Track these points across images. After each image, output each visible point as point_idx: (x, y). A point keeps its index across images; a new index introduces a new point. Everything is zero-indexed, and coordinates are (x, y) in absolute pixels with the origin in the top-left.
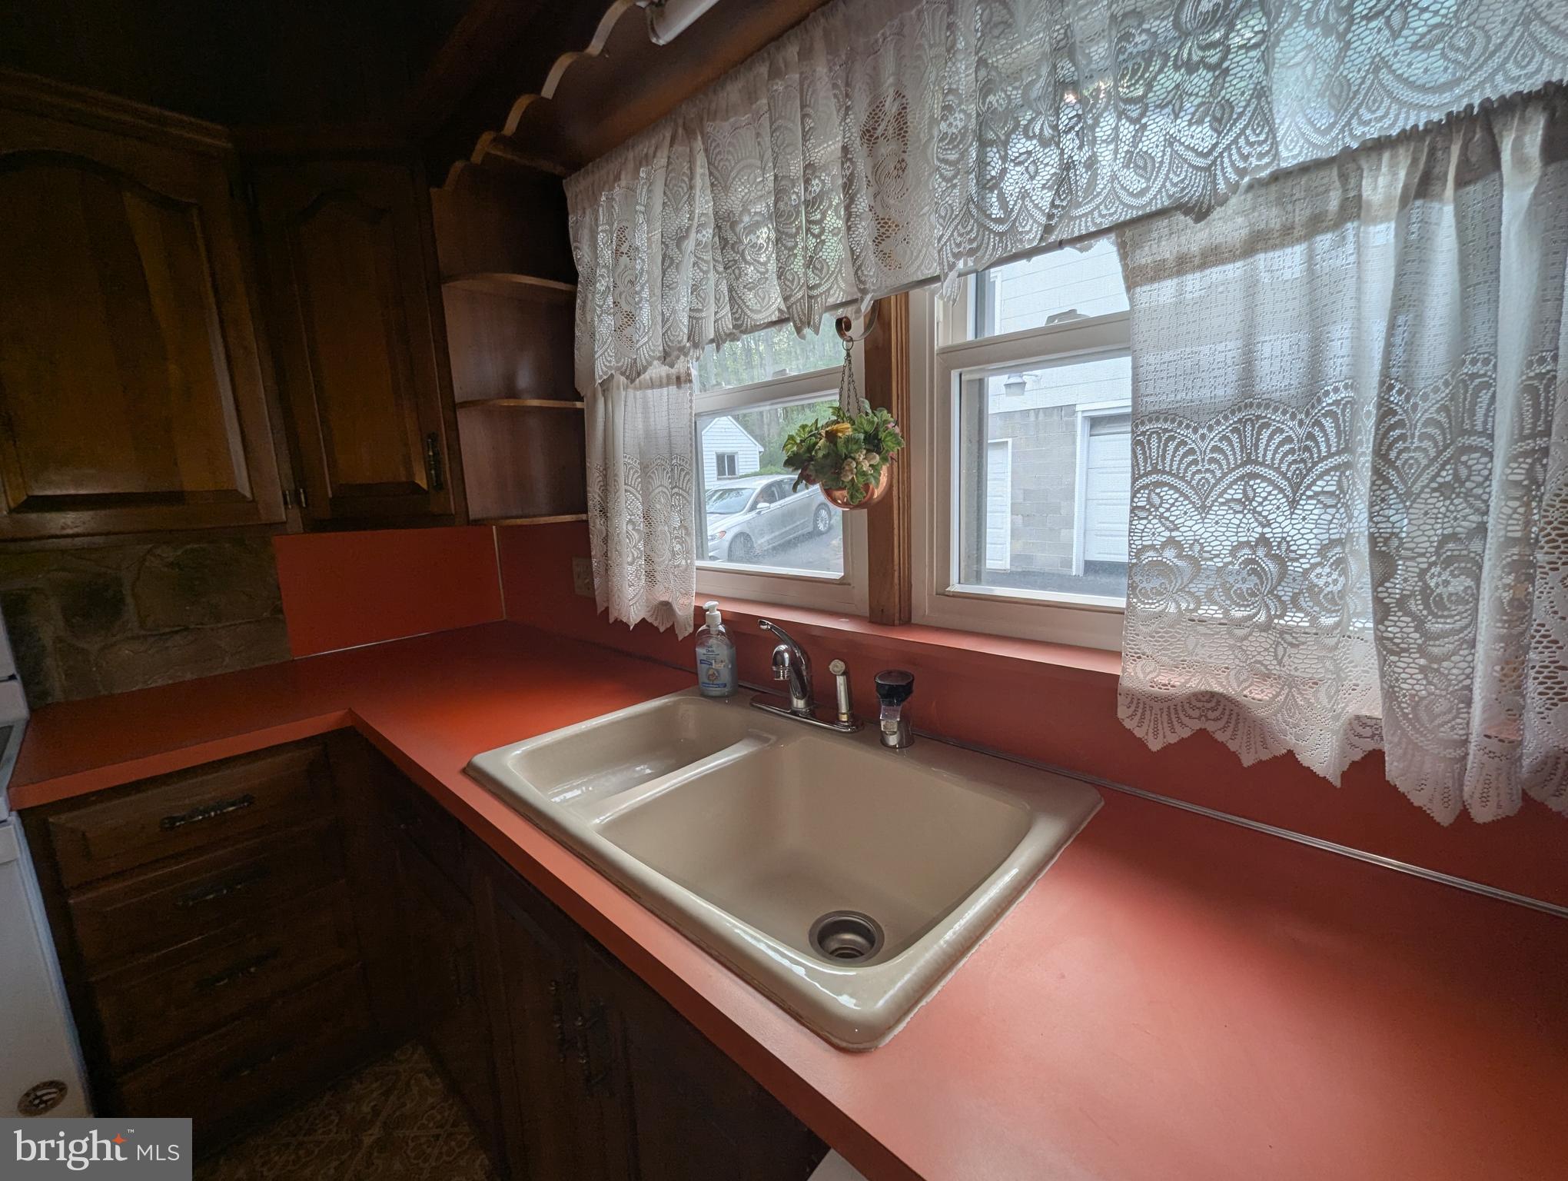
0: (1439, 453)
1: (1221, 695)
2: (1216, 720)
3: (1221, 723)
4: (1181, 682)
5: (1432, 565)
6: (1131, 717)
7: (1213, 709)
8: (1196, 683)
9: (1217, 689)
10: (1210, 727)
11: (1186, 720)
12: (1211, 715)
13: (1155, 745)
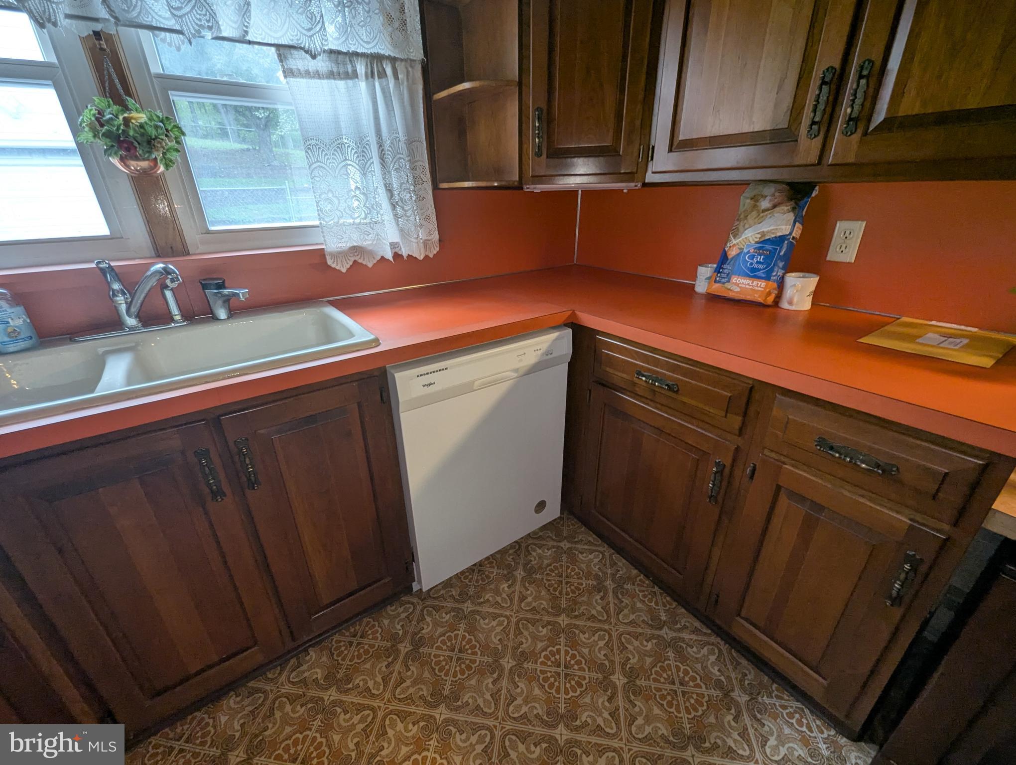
0: (393, 160)
1: (357, 246)
2: (358, 255)
3: (359, 256)
4: (345, 245)
5: (400, 192)
6: (333, 263)
7: (356, 252)
8: (349, 245)
9: (355, 244)
10: (357, 258)
11: (349, 258)
12: (356, 254)
13: (344, 270)
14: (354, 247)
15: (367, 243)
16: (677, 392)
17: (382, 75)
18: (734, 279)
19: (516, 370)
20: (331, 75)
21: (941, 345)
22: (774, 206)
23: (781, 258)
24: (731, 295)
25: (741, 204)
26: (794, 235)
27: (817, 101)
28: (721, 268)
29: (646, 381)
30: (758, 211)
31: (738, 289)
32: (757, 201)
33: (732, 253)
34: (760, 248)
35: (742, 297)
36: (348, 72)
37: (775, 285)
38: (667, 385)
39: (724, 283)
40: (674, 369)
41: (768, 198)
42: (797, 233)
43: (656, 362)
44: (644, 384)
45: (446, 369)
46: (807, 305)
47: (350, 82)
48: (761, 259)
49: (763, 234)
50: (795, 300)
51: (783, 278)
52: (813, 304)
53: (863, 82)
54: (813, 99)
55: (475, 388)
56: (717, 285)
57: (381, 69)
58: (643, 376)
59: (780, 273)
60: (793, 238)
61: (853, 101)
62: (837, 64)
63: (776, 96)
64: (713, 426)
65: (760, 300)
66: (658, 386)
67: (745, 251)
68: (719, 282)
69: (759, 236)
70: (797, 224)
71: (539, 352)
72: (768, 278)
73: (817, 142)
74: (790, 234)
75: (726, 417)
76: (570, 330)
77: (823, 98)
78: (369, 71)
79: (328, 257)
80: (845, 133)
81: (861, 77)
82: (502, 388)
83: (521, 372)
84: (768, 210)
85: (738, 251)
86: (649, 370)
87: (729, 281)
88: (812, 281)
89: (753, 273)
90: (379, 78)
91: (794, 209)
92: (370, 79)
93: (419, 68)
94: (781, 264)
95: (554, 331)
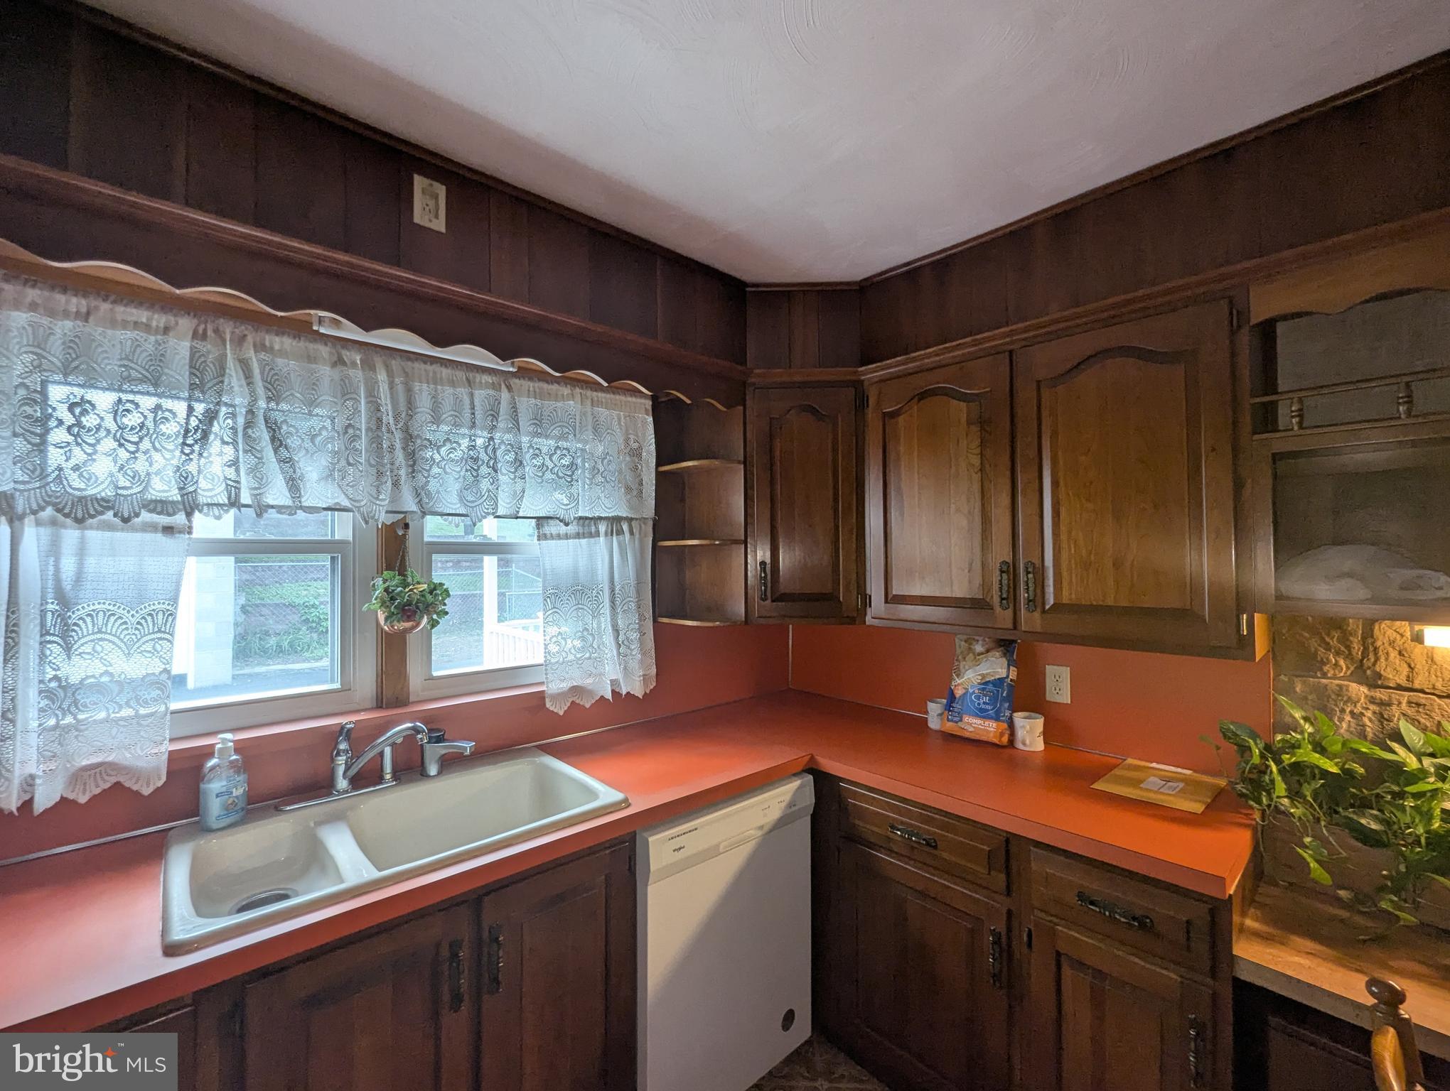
14: (574, 686)
15: (588, 682)
16: (935, 847)
17: (620, 532)
18: (966, 719)
19: (761, 828)
20: (578, 536)
21: (1161, 790)
22: (988, 651)
23: (1004, 700)
24: (967, 735)
25: (957, 646)
26: (1010, 677)
27: (1001, 584)
28: (950, 706)
29: (901, 836)
30: (974, 654)
31: (971, 729)
32: (971, 644)
33: (959, 692)
34: (983, 689)
35: (977, 737)
36: (591, 533)
37: (1005, 725)
38: (924, 840)
39: (957, 722)
40: (928, 821)
41: (980, 642)
42: (1013, 674)
43: (908, 813)
44: (899, 839)
45: (696, 829)
46: (1039, 745)
47: (592, 540)
48: (987, 699)
49: (983, 676)
50: (1028, 742)
51: (1011, 718)
52: (1045, 743)
53: (1030, 576)
54: (998, 583)
55: (721, 850)
56: (951, 723)
57: (619, 528)
58: (898, 830)
59: (1008, 713)
60: (1011, 681)
61: (1028, 589)
62: (1009, 560)
63: (968, 574)
64: (980, 886)
65: (996, 741)
66: (915, 842)
67: (971, 691)
68: (952, 721)
69: (980, 678)
70: (1011, 667)
71: (783, 805)
72: (997, 719)
73: (1009, 612)
74: (1008, 676)
75: (989, 874)
76: (811, 777)
77: (1005, 582)
78: (609, 530)
79: (547, 700)
80: (1028, 609)
81: (1028, 573)
82: (747, 849)
83: (766, 829)
84: (982, 654)
85: (964, 691)
86: (902, 823)
87: (961, 720)
88: (1039, 723)
89: (982, 714)
90: (617, 535)
91: (1005, 655)
92: (610, 537)
93: (651, 523)
94: (1007, 705)
95: (796, 778)
